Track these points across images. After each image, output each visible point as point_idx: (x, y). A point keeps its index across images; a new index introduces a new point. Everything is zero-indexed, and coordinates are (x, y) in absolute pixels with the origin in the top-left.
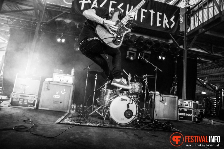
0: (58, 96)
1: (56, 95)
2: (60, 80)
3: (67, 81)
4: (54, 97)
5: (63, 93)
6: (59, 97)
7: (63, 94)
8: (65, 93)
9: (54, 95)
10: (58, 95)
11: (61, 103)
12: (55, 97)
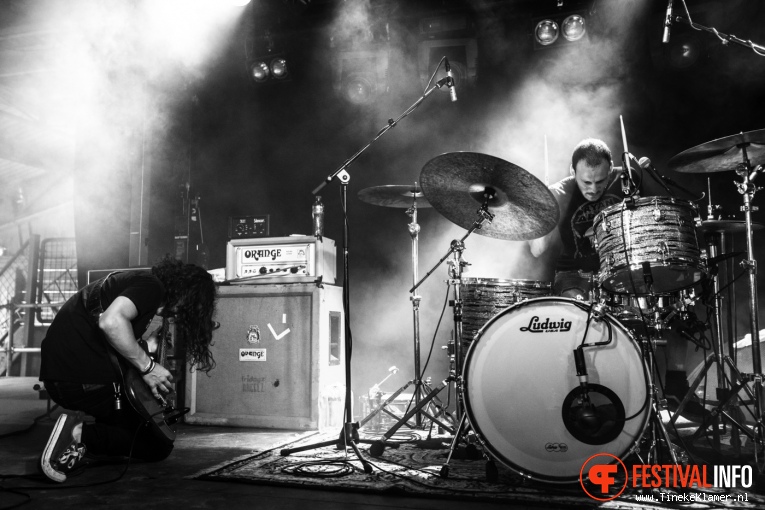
0: (257, 350)
1: (251, 345)
2: (263, 271)
3: (294, 270)
4: (242, 359)
5: (278, 334)
6: (263, 358)
7: (278, 337)
8: (288, 331)
9: (241, 350)
10: (259, 346)
11: (277, 384)
12: (248, 358)
